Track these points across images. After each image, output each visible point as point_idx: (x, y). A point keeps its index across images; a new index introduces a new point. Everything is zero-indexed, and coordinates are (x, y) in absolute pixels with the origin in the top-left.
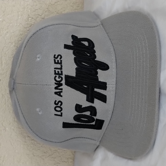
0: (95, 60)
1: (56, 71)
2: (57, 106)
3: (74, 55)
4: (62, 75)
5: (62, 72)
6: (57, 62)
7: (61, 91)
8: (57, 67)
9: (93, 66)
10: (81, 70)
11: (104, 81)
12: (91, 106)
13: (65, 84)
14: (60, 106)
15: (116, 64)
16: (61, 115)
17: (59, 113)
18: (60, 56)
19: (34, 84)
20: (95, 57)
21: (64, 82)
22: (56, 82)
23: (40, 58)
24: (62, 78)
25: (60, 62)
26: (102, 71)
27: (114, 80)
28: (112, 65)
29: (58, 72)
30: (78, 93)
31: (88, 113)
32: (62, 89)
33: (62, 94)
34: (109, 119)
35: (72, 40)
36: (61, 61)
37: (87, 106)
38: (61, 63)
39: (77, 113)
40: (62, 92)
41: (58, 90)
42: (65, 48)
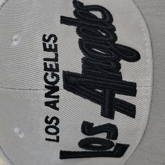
0: (116, 43)
1: (47, 64)
2: (49, 125)
3: (79, 36)
4: (58, 71)
5: (57, 65)
6: (48, 47)
7: (56, 99)
8: (48, 57)
9: (112, 55)
10: (91, 62)
11: (132, 81)
12: (109, 124)
13: (63, 88)
14: (54, 125)
15: (151, 51)
16: (57, 140)
17: (54, 137)
18: (53, 37)
19: (8, 87)
20: (116, 38)
21: (62, 83)
22: (48, 85)
23: (18, 41)
24: (58, 77)
25: (53, 47)
26: (128, 63)
27: (150, 78)
28: (145, 52)
29: (51, 65)
30: (87, 102)
31: (103, 136)
32: (58, 97)
33: (58, 105)
34: (137, 142)
35: (74, 9)
36: (56, 46)
37: (102, 124)
38: (55, 50)
39: (84, 137)
40: (58, 101)
41: (52, 99)
42: (62, 23)
